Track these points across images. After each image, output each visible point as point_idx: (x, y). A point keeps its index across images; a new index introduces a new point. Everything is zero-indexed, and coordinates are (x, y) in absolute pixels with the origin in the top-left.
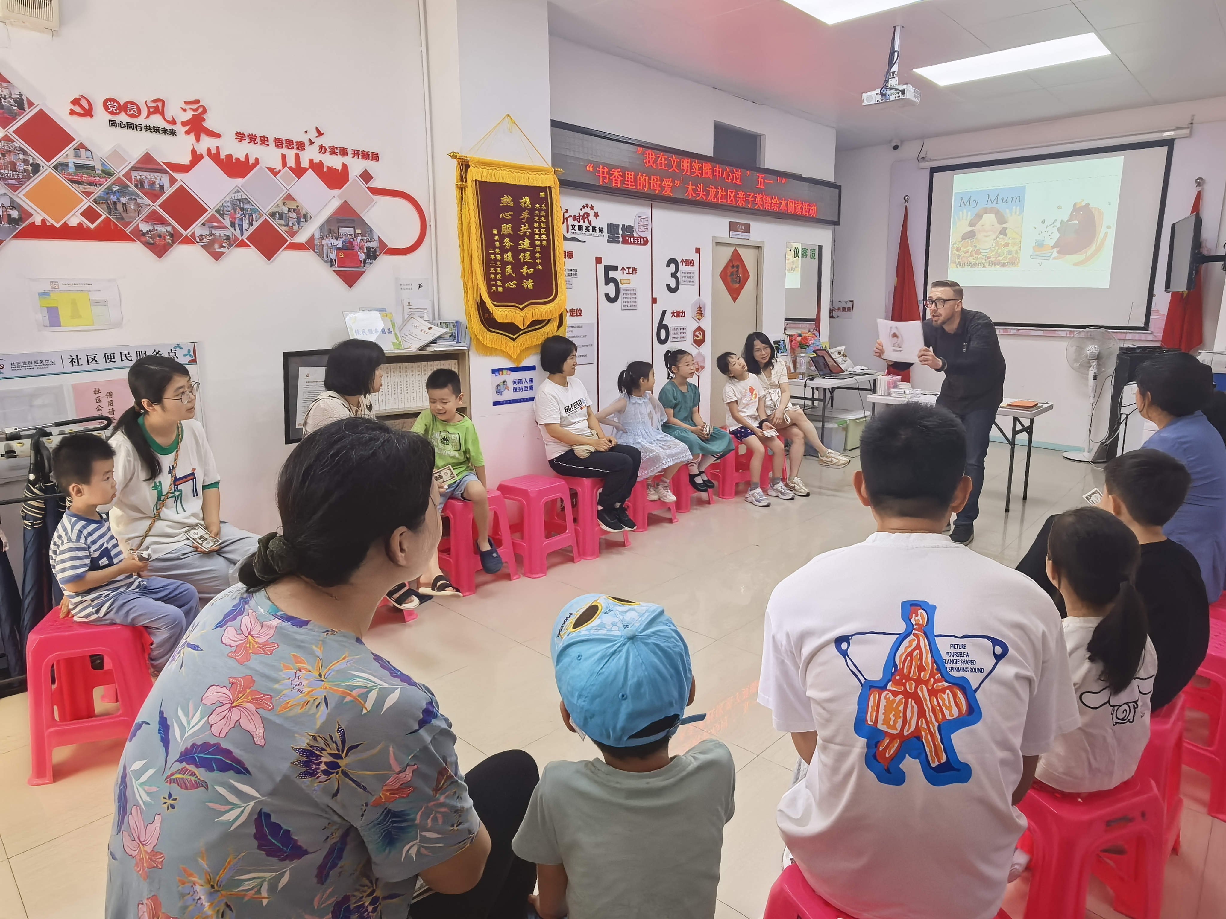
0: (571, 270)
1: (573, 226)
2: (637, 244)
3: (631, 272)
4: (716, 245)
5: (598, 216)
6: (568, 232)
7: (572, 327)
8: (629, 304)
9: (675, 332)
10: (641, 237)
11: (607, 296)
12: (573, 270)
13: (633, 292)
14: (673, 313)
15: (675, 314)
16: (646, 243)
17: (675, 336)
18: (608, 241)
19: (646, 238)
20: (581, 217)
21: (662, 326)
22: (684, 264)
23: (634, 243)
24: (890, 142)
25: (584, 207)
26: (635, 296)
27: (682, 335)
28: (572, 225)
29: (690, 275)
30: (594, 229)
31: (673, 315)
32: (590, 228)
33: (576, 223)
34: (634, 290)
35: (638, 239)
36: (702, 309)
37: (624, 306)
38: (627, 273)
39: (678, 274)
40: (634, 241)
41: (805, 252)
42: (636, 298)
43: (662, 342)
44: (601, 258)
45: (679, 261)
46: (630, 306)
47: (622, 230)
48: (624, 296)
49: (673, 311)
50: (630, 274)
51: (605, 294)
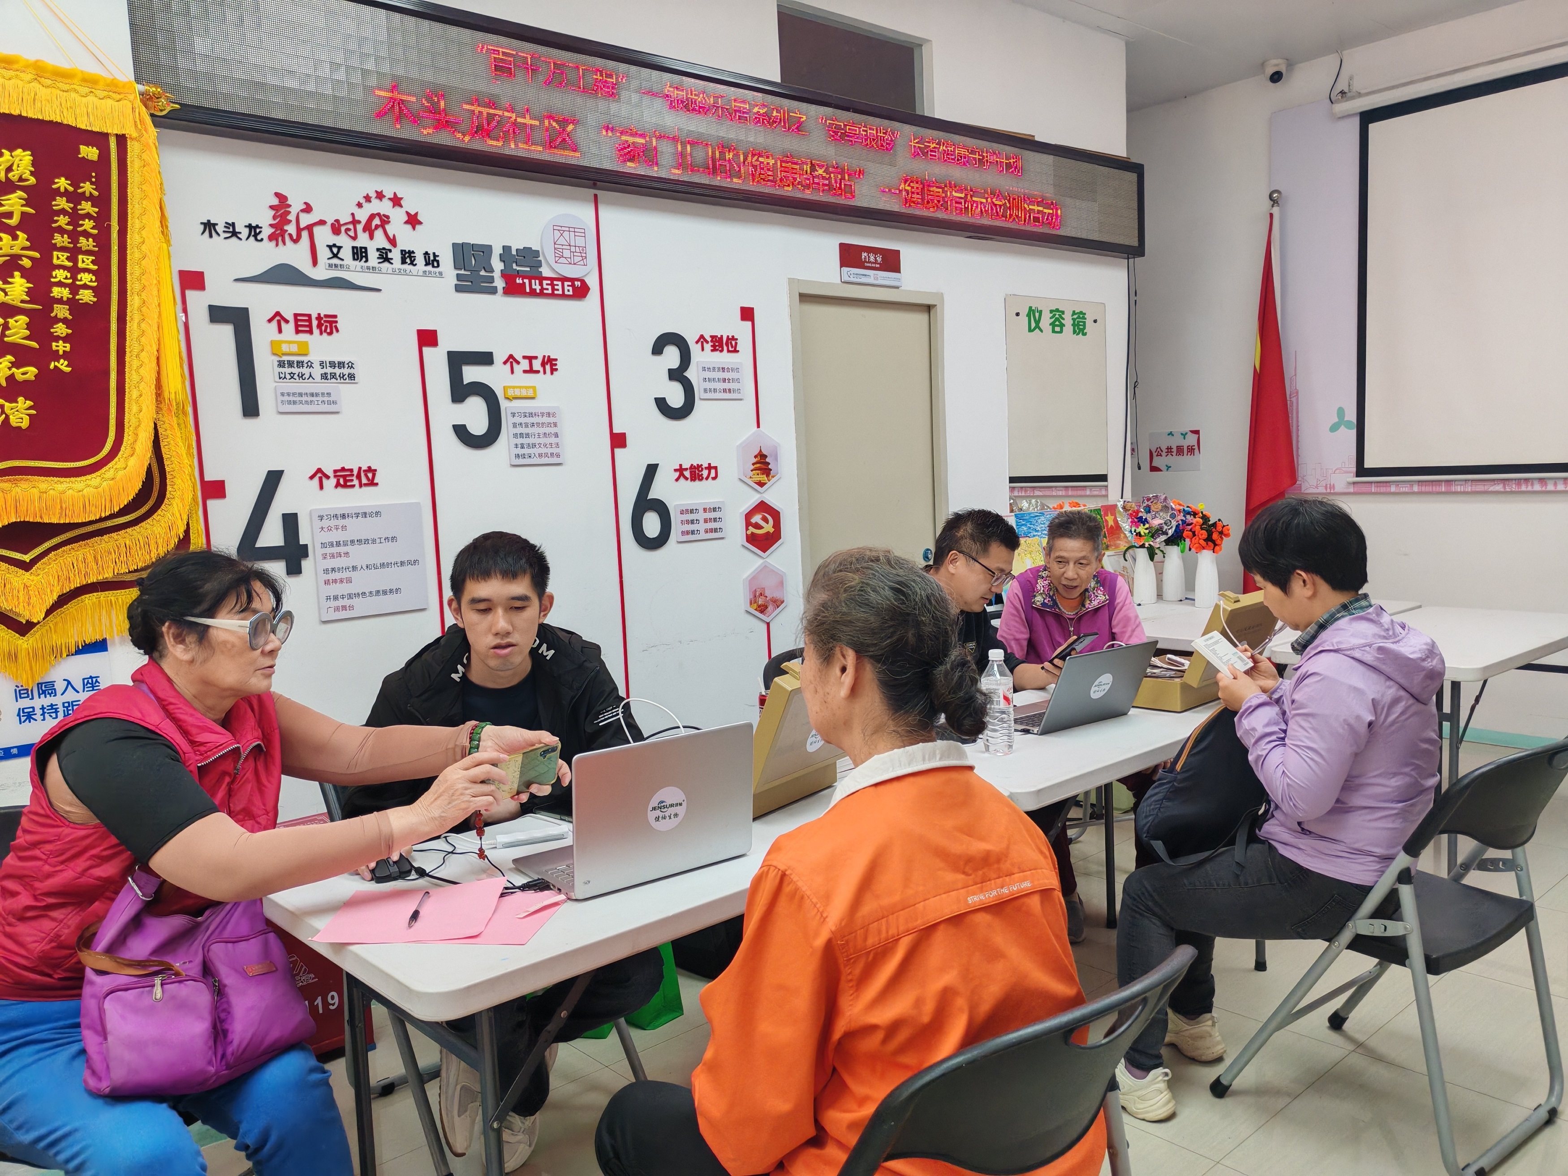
0: (332, 364)
1: (335, 251)
2: (553, 295)
3: (537, 367)
4: (801, 301)
5: (420, 223)
6: (315, 262)
7: (343, 516)
8: (536, 451)
9: (690, 517)
10: (563, 279)
11: (461, 432)
12: (341, 365)
13: (546, 419)
14: (680, 470)
15: (686, 473)
16: (581, 291)
17: (690, 527)
18: (459, 289)
19: (583, 282)
20: (360, 227)
21: (647, 503)
22: (708, 347)
23: (542, 294)
24: (1263, 66)
25: (368, 199)
26: (553, 430)
27: (712, 525)
28: (330, 247)
29: (726, 375)
30: (408, 257)
31: (682, 475)
32: (395, 255)
33: (343, 240)
34: (549, 414)
35: (555, 283)
36: (767, 460)
37: (517, 456)
38: (525, 372)
39: (691, 373)
40: (542, 289)
41: (1057, 319)
42: (556, 435)
43: (650, 544)
44: (434, 333)
45: (691, 339)
46: (540, 455)
47: (501, 260)
48: (519, 430)
49: (681, 465)
50: (538, 372)
51: (454, 426)
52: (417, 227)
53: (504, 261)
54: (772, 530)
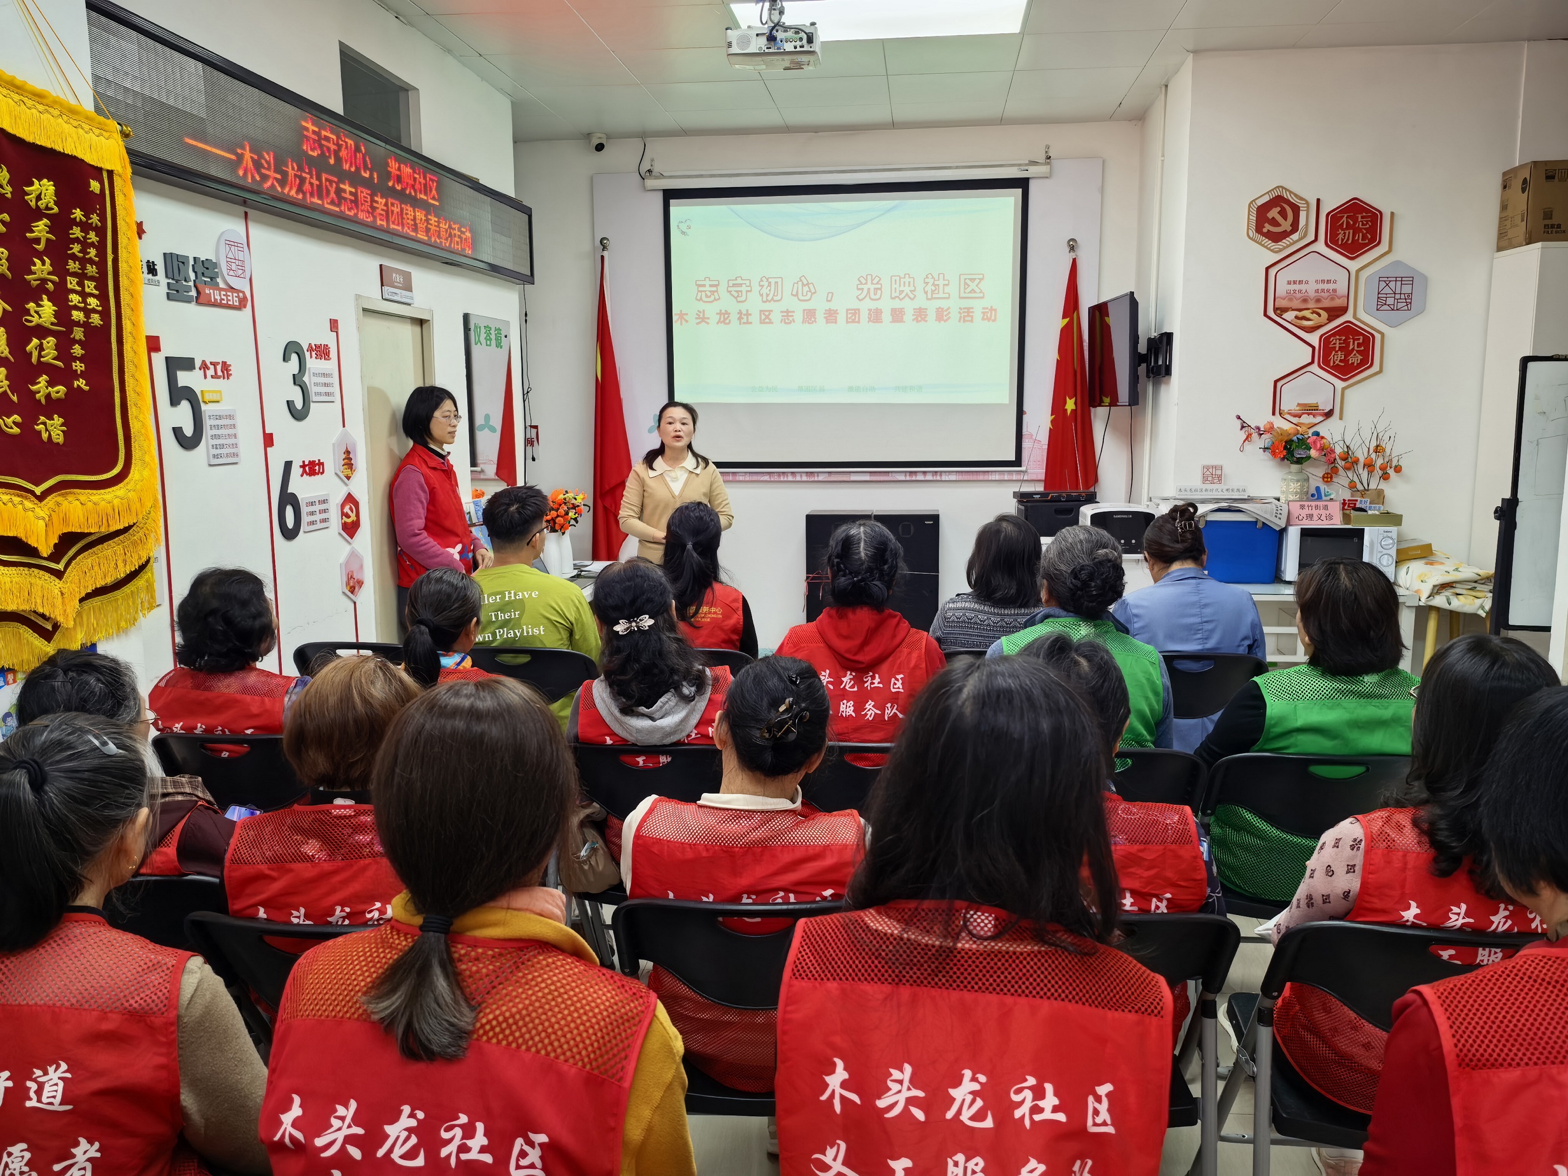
2: (225, 306)
3: (220, 373)
4: (363, 314)
5: (142, 232)
8: (222, 452)
9: (311, 509)
10: (231, 290)
11: (178, 433)
13: (226, 422)
14: (303, 466)
15: (307, 468)
16: (241, 303)
17: (311, 518)
18: (169, 297)
19: (242, 292)
21: (288, 499)
22: (314, 354)
23: (219, 305)
24: (588, 136)
26: (233, 431)
27: (324, 516)
29: (325, 380)
31: (304, 472)
34: (231, 417)
35: (229, 294)
36: (351, 456)
37: (214, 456)
38: (212, 377)
39: (306, 379)
40: (222, 299)
41: (488, 335)
42: (235, 436)
43: (289, 534)
44: (157, 339)
45: (305, 347)
46: (227, 455)
47: (194, 271)
48: (215, 432)
49: (304, 462)
50: (219, 377)
51: (174, 429)
52: (144, 236)
53: (196, 272)
54: (355, 519)
